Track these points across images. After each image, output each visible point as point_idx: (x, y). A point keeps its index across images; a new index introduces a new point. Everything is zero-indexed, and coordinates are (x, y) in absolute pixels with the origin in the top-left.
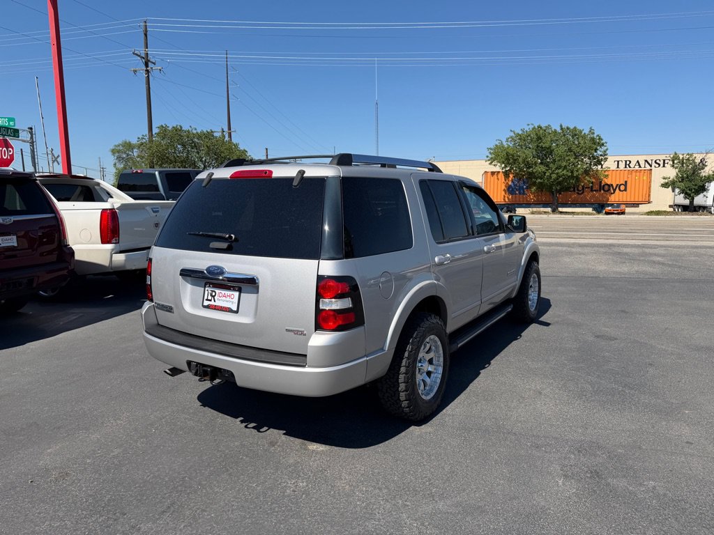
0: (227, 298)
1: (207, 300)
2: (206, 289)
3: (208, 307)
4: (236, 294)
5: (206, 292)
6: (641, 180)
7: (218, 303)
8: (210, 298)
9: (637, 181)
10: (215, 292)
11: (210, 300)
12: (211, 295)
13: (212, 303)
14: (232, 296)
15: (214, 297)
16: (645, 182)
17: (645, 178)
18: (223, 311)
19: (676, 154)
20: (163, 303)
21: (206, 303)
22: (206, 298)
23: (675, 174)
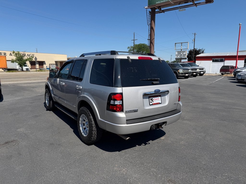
0: (157, 100)
1: (151, 102)
2: (150, 99)
3: (152, 105)
4: (160, 98)
5: (150, 100)
6: (3, 59)
7: (155, 102)
8: (151, 101)
9: (1, 60)
10: (153, 99)
11: (152, 102)
12: (152, 100)
13: (153, 103)
14: (159, 99)
15: (153, 101)
16: (4, 60)
17: (4, 59)
18: (158, 104)
19: (14, 51)
20: (133, 109)
21: (151, 104)
22: (150, 102)
23: (15, 58)
